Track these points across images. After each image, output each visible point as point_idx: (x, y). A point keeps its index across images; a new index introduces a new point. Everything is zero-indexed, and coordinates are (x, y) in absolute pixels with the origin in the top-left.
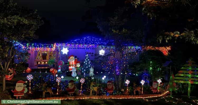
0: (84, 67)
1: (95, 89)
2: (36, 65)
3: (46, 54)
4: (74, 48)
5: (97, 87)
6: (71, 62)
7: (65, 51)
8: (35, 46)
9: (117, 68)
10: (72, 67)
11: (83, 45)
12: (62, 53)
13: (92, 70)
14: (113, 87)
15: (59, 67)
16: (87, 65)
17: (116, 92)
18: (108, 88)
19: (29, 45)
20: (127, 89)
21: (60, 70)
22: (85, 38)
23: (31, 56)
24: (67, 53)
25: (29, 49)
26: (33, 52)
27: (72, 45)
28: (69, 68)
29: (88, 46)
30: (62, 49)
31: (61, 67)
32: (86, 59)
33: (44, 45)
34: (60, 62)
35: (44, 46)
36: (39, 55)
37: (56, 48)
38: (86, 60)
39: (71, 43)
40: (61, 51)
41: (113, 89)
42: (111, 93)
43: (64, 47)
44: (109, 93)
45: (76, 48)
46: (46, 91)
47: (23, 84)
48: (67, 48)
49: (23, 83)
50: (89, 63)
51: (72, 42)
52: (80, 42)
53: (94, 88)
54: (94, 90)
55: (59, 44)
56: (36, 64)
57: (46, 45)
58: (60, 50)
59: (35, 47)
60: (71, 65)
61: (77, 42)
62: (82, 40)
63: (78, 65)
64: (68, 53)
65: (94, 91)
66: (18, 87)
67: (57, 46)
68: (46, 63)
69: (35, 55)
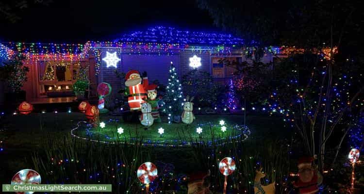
0: (168, 99)
1: (269, 191)
2: (44, 94)
3: (64, 68)
4: (132, 53)
5: (274, 184)
6: (134, 87)
7: (112, 60)
8: (38, 50)
9: (231, 97)
10: (136, 99)
11: (154, 46)
12: (105, 64)
13: (188, 106)
15: (101, 97)
16: (175, 94)
19: (22, 46)
21: (102, 106)
22: (153, 30)
23: (30, 72)
24: (116, 64)
25: (23, 58)
26: (34, 63)
27: (129, 46)
28: (129, 102)
29: (165, 48)
30: (104, 55)
31: (105, 99)
32: (169, 80)
33: (60, 46)
34: (101, 86)
35: (61, 48)
36: (49, 70)
37: (91, 52)
38: (170, 82)
39: (126, 41)
40: (103, 59)
41: (316, 184)
43: (109, 51)
45: (137, 54)
48: (116, 53)
50: (180, 89)
51: (127, 37)
52: (144, 39)
55: (97, 43)
56: (44, 91)
57: (66, 47)
58: (101, 59)
59: (40, 52)
60: (134, 95)
61: (139, 37)
62: (149, 34)
63: (153, 95)
64: (119, 64)
67: (93, 49)
68: (67, 87)
69: (40, 71)
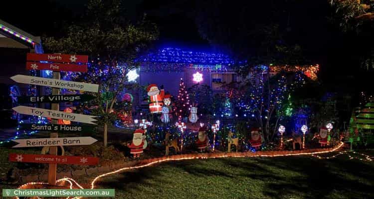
0: (179, 105)
1: (235, 141)
5: (238, 138)
7: (132, 76)
10: (155, 105)
11: (165, 65)
12: (128, 79)
13: (194, 110)
14: (260, 138)
16: (184, 101)
17: (266, 146)
18: (253, 139)
20: (282, 141)
22: (163, 51)
28: (150, 107)
29: (174, 66)
30: (127, 72)
34: (125, 96)
38: (180, 93)
39: (144, 61)
40: (126, 75)
41: (260, 142)
42: (257, 147)
43: (130, 69)
44: (254, 148)
45: (153, 71)
46: (170, 145)
47: (142, 134)
48: (135, 70)
49: (141, 132)
50: (187, 98)
53: (233, 140)
54: (234, 143)
60: (154, 102)
62: (160, 55)
63: (168, 102)
65: (234, 145)
66: (136, 139)
